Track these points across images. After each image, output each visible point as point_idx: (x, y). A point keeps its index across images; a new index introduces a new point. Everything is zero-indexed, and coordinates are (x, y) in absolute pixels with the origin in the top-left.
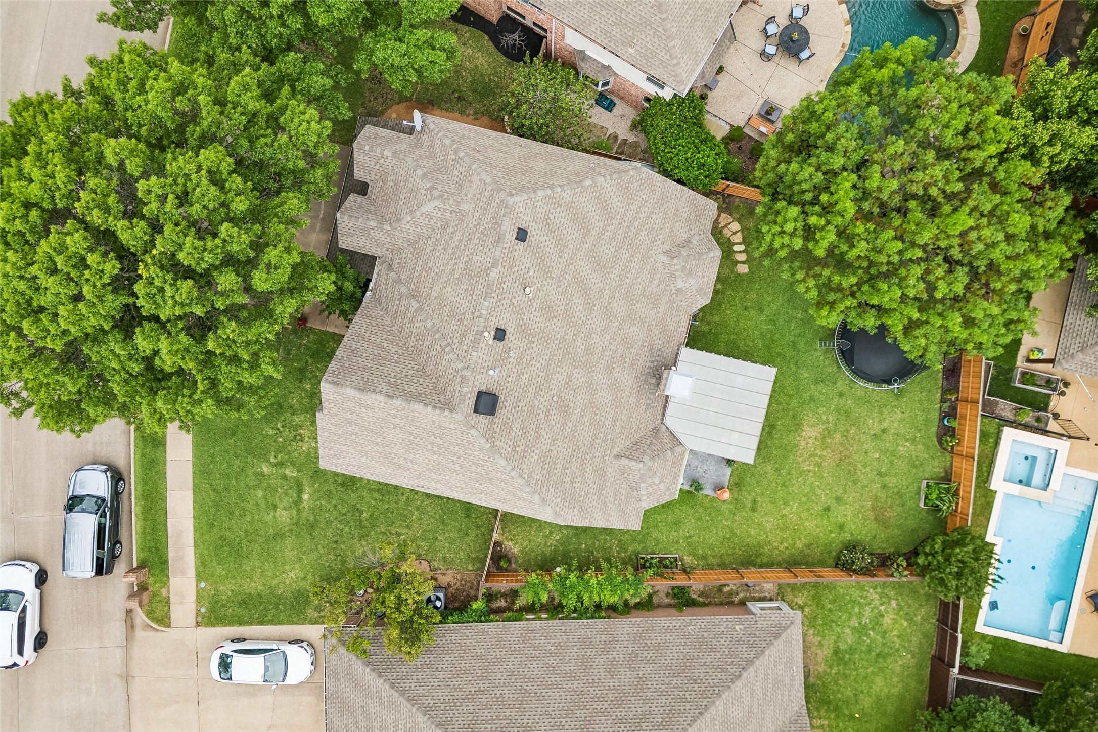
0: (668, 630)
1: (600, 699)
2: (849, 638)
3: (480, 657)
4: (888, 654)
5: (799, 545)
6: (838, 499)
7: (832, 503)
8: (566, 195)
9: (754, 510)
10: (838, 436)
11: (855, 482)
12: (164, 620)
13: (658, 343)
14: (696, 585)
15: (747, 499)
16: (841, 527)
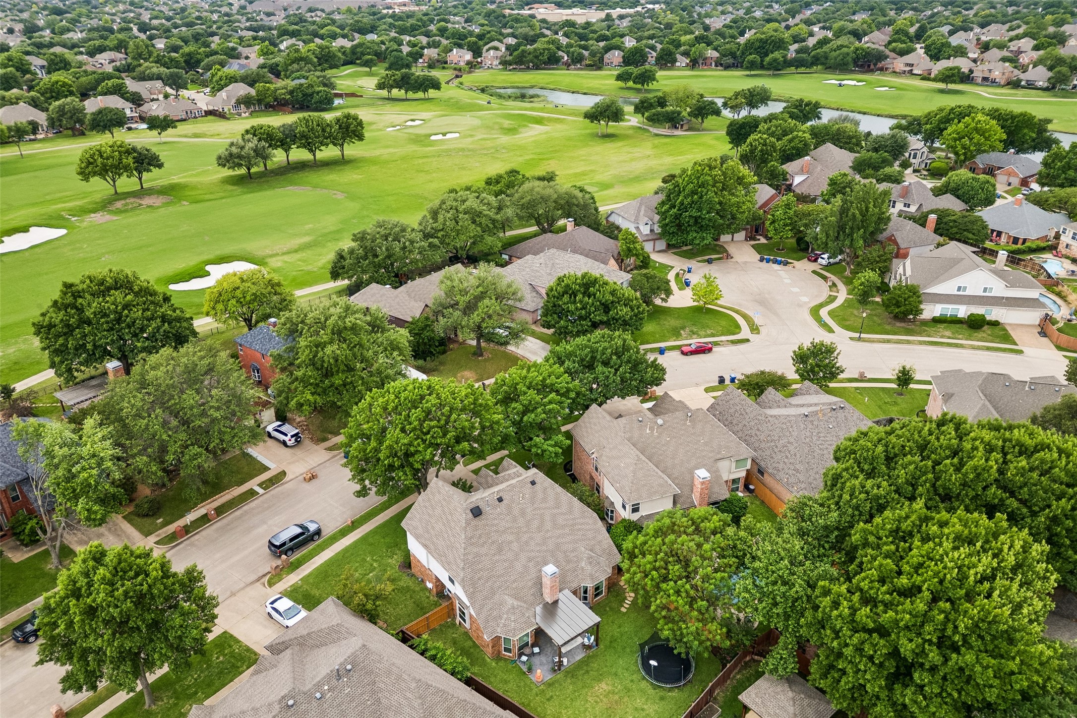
12: (271, 584)
15: (549, 693)
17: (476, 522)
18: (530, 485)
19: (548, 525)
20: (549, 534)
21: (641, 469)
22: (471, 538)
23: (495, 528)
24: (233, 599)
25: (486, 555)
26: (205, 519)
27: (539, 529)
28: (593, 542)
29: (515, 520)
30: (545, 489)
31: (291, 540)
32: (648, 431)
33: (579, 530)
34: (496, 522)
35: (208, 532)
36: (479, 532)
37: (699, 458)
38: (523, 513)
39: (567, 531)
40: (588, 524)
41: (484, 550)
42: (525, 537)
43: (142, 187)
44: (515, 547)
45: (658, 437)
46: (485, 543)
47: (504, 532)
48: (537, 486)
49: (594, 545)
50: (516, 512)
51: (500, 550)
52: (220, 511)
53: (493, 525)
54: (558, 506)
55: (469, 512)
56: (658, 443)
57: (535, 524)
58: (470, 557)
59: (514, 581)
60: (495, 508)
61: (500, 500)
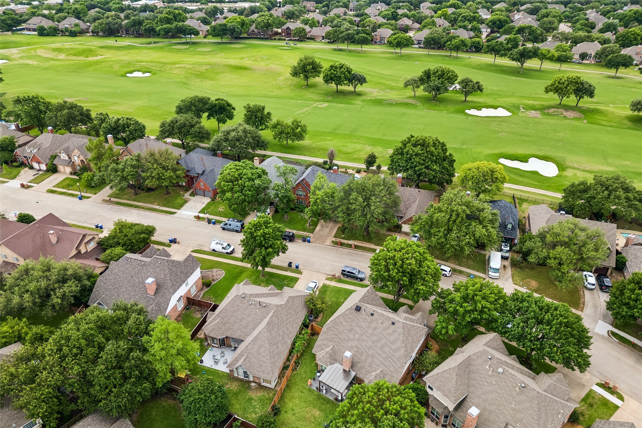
0: (285, 350)
1: (281, 325)
2: (254, 403)
3: (298, 313)
4: (244, 412)
5: (286, 400)
6: (294, 414)
7: (294, 412)
8: (401, 338)
9: (301, 392)
10: (313, 420)
11: (298, 420)
12: (327, 279)
13: (359, 365)
14: (288, 372)
15: (305, 391)
16: (286, 412)
17: (354, 312)
18: (391, 323)
19: (379, 345)
20: (375, 348)
21: (450, 374)
22: (346, 315)
23: (358, 321)
24: (316, 273)
25: (344, 326)
26: (350, 246)
27: (373, 342)
28: (389, 373)
29: (368, 328)
30: (396, 331)
31: (348, 272)
32: (487, 367)
33: (390, 361)
34: (361, 320)
35: (346, 250)
36: (351, 316)
37: (499, 410)
38: (375, 329)
39: (384, 356)
40: (396, 364)
41: (345, 324)
42: (365, 338)
43: (577, 105)
44: (357, 336)
45: (490, 376)
46: (348, 322)
47: (359, 326)
48: (393, 327)
49: (389, 374)
50: (373, 325)
51: (350, 331)
52: (356, 247)
53: (358, 320)
54: (393, 343)
55: (356, 305)
56: (485, 378)
57: (375, 338)
58: (338, 320)
59: (342, 347)
60: (366, 315)
61: (372, 315)
